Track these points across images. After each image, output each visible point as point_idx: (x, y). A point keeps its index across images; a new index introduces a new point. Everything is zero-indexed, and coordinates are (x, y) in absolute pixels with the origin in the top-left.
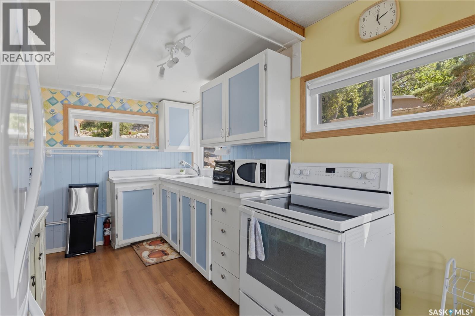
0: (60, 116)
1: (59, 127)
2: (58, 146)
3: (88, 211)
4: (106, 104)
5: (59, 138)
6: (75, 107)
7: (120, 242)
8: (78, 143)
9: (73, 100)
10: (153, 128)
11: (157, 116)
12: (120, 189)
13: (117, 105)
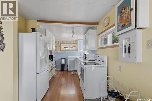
0: (60, 46)
1: (60, 47)
2: (60, 51)
3: (64, 63)
4: (67, 42)
5: (60, 49)
6: (62, 43)
7: (69, 70)
8: (63, 50)
9: (62, 42)
10: (76, 46)
11: (77, 43)
12: (69, 59)
13: (69, 42)
